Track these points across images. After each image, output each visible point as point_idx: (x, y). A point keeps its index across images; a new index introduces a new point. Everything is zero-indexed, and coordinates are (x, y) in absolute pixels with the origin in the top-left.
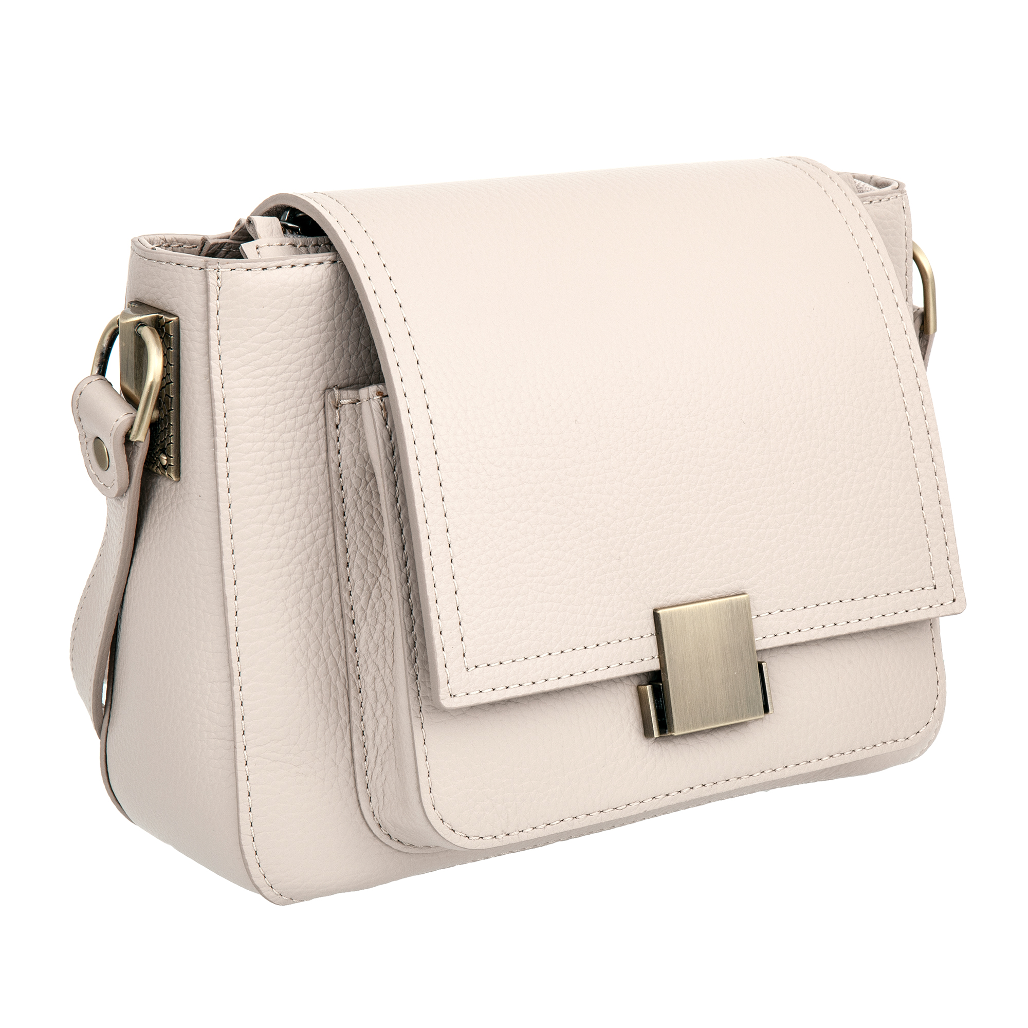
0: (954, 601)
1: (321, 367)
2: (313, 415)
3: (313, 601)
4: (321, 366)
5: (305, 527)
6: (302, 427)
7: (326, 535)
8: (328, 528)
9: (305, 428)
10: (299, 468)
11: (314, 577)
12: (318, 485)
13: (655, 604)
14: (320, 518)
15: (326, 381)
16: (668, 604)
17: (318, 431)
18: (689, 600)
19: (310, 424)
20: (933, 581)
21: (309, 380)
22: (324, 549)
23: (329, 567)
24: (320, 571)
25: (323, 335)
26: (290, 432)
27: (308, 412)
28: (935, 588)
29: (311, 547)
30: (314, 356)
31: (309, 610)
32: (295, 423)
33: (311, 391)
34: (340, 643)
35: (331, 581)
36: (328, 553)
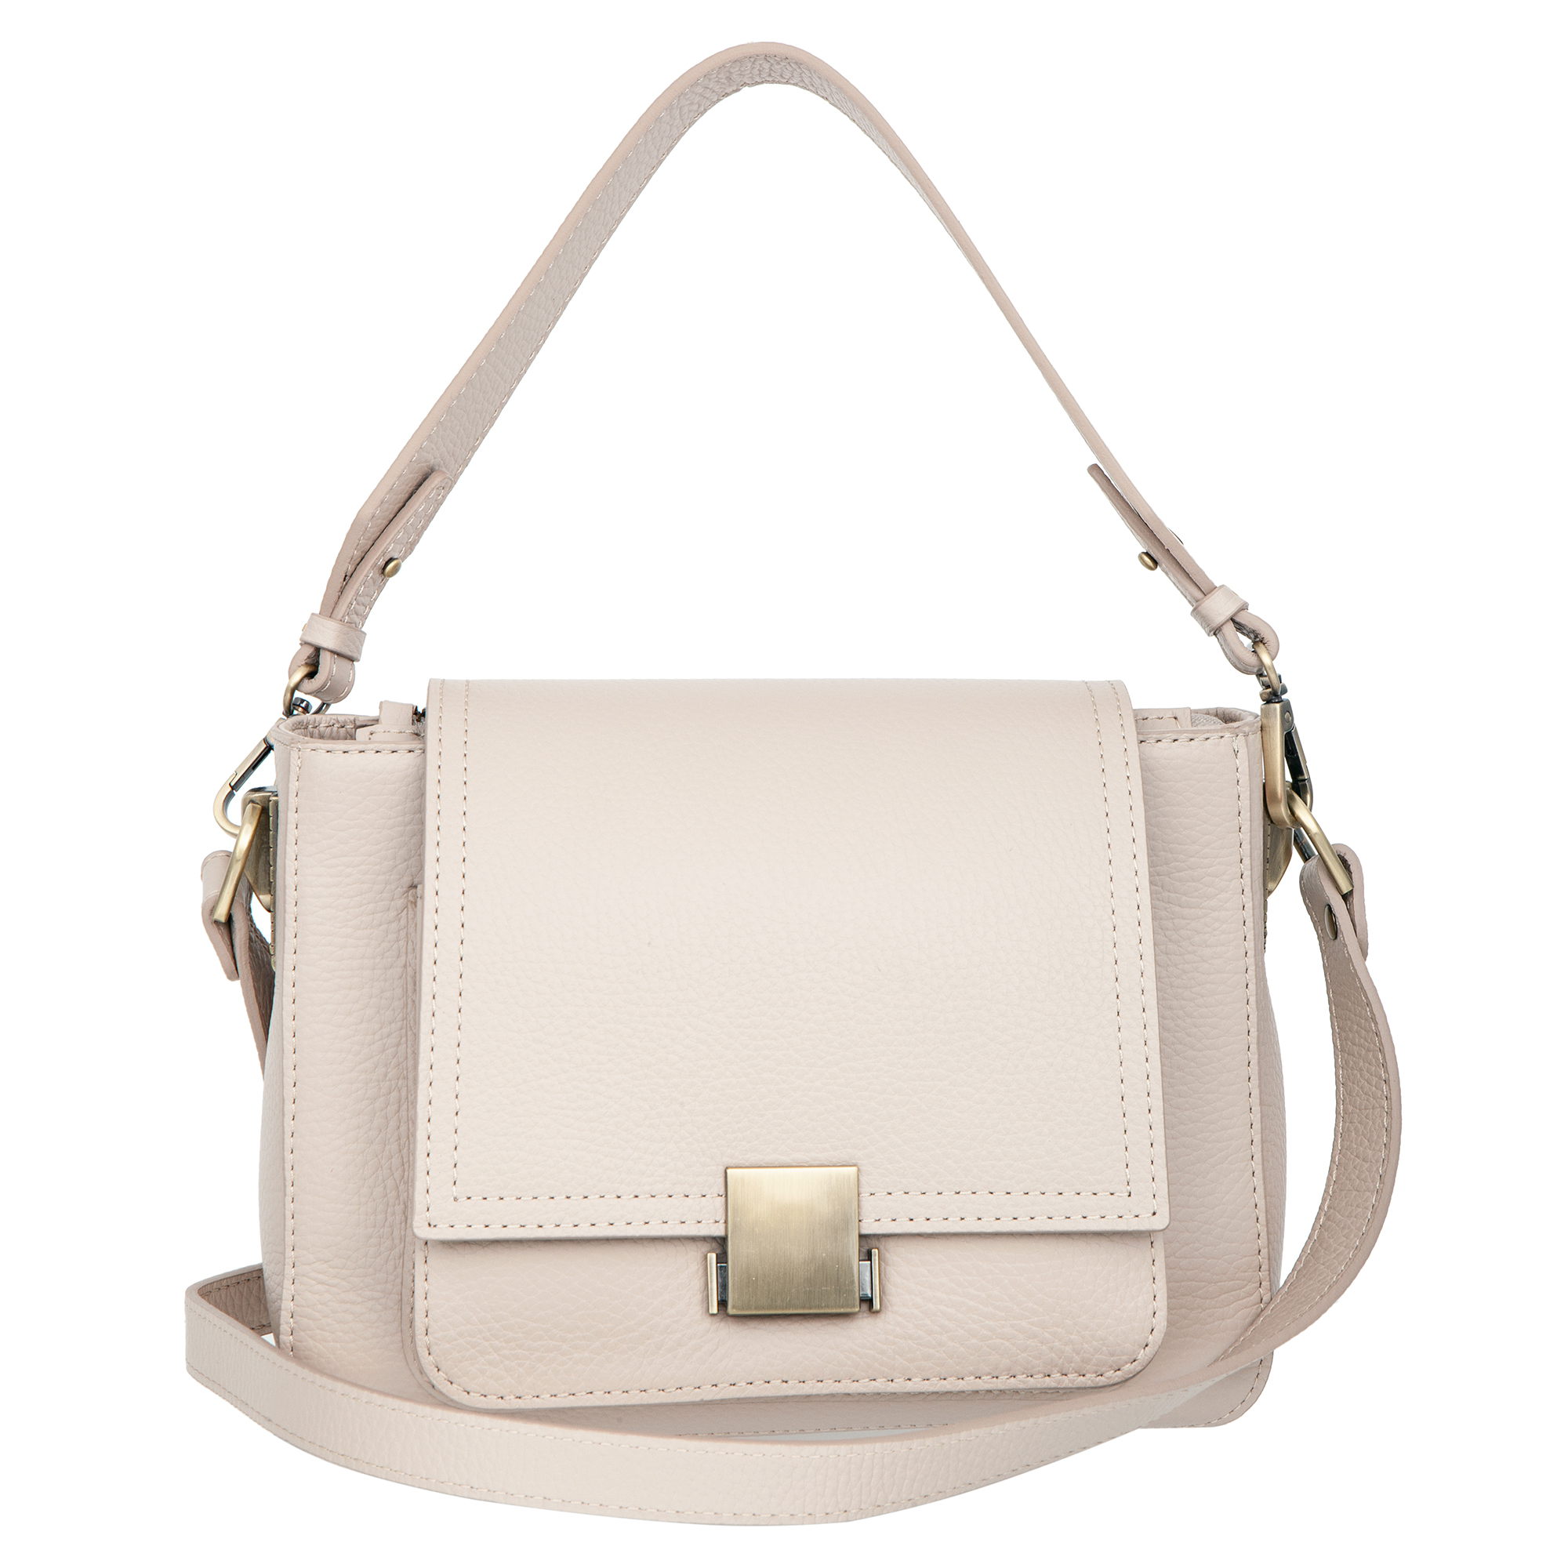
0: (1154, 1214)
1: (406, 863)
2: (395, 913)
3: (377, 1115)
4: (406, 861)
5: (374, 1034)
6: (380, 925)
7: (398, 1045)
8: (401, 1038)
9: (384, 927)
10: (374, 969)
11: (380, 1088)
12: (394, 989)
13: (728, 1161)
14: (393, 1025)
15: (411, 878)
16: (747, 1164)
17: (399, 931)
18: (776, 1164)
19: (390, 922)
20: (1128, 1187)
21: (391, 875)
22: (394, 1060)
23: (398, 1079)
24: (388, 1083)
25: (408, 828)
26: (366, 928)
27: (389, 909)
28: (1130, 1196)
29: (379, 1057)
30: (397, 850)
31: (369, 1124)
32: (373, 920)
33: (393, 887)
34: (403, 1165)
35: (400, 1095)
36: (399, 1065)
